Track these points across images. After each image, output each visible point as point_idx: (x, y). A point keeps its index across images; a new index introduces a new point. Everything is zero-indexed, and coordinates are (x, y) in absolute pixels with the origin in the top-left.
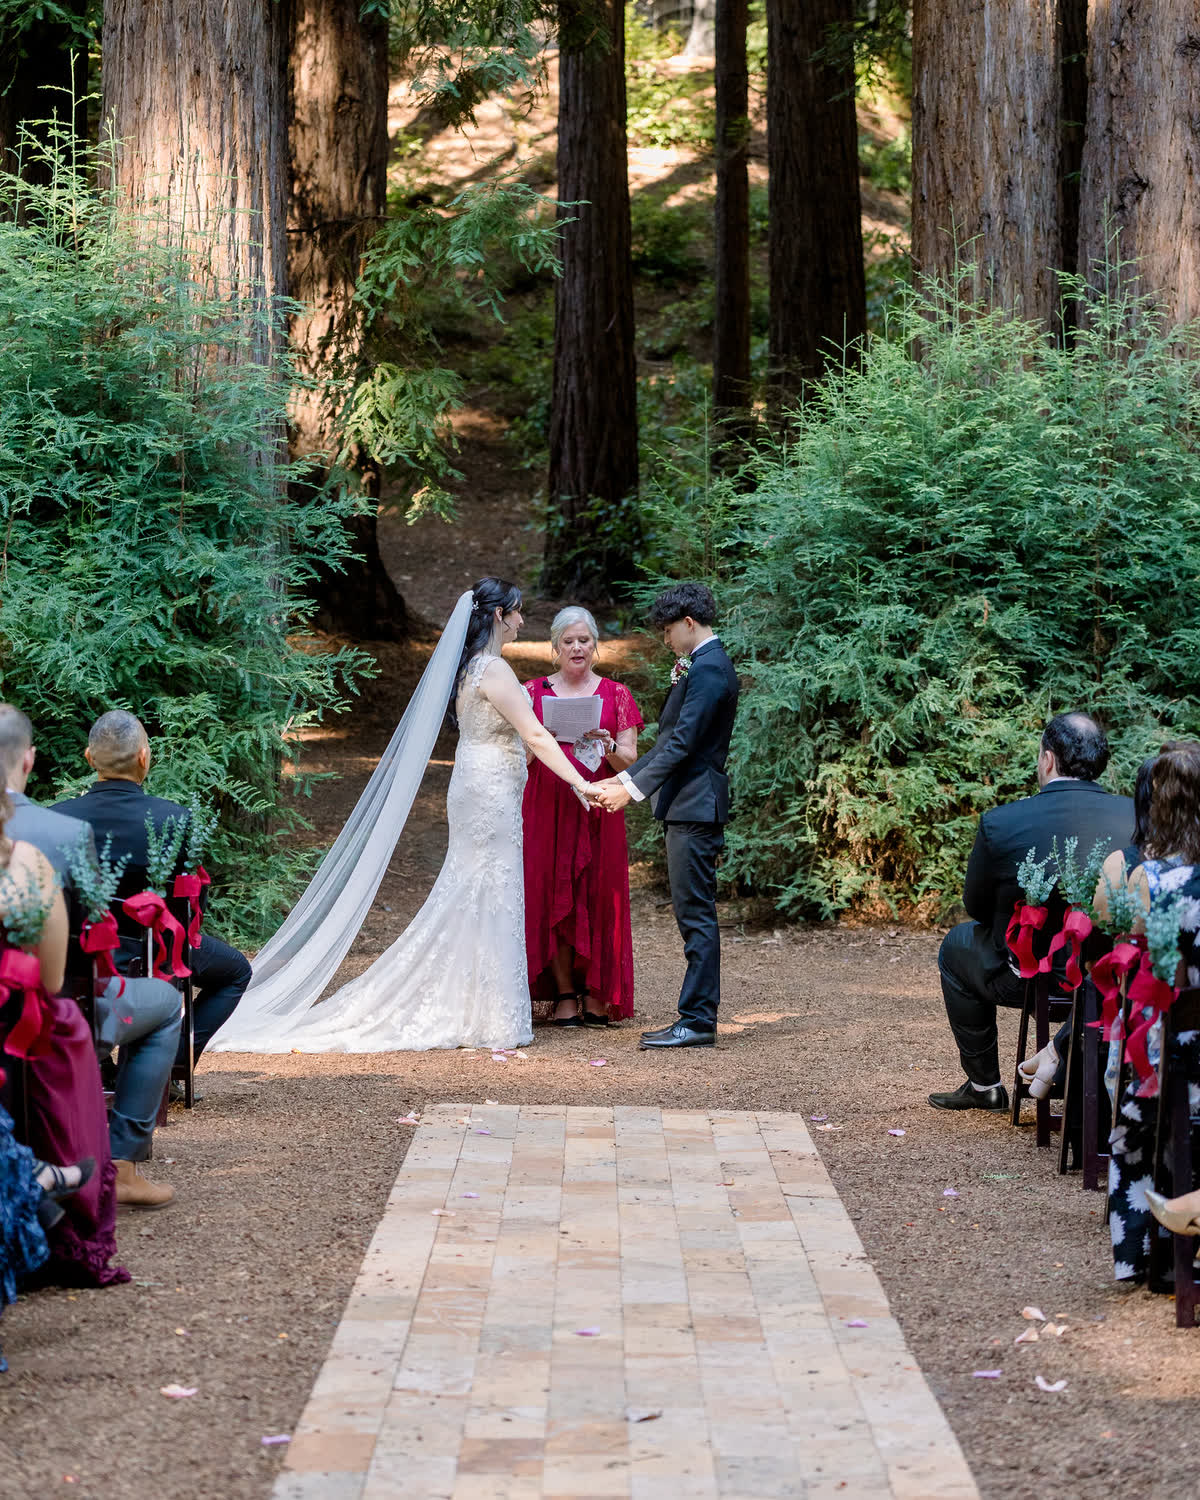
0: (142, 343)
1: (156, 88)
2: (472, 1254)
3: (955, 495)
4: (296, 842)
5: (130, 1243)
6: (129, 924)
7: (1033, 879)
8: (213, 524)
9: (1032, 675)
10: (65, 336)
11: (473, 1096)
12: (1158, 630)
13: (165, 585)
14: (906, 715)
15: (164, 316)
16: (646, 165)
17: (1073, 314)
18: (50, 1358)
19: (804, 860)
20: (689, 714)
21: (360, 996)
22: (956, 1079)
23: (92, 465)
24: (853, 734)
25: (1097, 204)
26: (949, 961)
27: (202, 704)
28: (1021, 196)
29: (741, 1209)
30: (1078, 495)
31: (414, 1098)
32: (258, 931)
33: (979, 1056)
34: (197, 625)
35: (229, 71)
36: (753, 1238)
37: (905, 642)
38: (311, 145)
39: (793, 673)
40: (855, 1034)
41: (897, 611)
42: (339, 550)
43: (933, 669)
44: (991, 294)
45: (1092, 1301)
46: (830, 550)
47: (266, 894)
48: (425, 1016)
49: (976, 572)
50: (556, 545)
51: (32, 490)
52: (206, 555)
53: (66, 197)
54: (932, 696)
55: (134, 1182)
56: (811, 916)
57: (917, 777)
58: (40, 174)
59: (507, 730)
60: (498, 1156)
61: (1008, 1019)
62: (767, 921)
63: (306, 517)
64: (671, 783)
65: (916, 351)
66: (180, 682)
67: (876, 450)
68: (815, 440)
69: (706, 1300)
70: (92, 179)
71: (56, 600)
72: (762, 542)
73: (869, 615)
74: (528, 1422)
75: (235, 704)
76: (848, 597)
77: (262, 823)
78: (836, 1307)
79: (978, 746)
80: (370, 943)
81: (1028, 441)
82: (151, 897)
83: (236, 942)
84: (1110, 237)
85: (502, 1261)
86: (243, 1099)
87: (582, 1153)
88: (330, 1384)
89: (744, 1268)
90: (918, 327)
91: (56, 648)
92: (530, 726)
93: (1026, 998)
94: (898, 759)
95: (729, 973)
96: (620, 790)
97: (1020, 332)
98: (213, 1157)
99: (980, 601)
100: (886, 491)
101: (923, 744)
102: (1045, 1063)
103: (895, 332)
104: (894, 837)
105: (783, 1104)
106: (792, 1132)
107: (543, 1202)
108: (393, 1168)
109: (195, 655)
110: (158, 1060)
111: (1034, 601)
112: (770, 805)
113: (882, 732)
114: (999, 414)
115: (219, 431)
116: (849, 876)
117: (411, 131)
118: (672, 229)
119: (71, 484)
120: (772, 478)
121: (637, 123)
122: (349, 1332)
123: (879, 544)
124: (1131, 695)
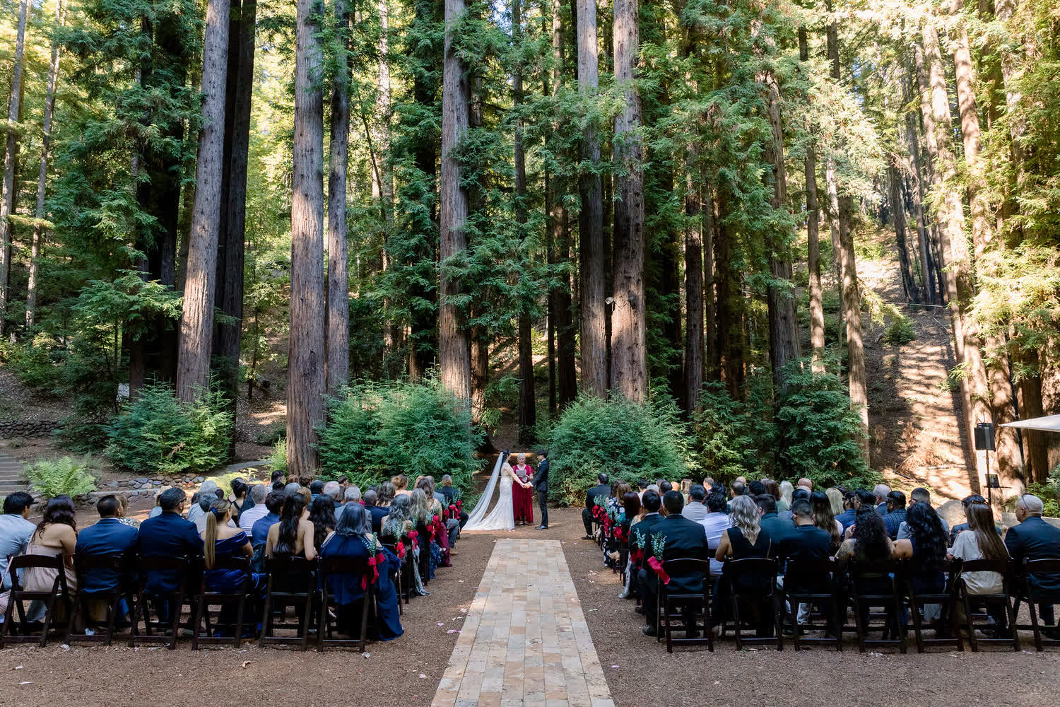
0: (447, 407)
1: (448, 361)
2: (505, 563)
3: (588, 431)
4: (475, 493)
5: (452, 561)
6: (451, 510)
7: (596, 501)
8: (460, 438)
9: (603, 462)
10: (434, 407)
11: (505, 537)
12: (626, 453)
13: (451, 449)
14: (581, 469)
15: (451, 402)
16: (536, 359)
17: (610, 397)
18: (443, 577)
19: (564, 495)
20: (541, 473)
21: (487, 521)
22: (585, 535)
23: (440, 428)
24: (572, 473)
25: (614, 377)
26: (584, 514)
27: (459, 470)
28: (600, 375)
29: (548, 556)
30: (611, 430)
31: (495, 538)
32: (470, 509)
33: (589, 531)
34: (457, 456)
35: (460, 359)
36: (549, 560)
37: (580, 456)
38: (475, 364)
39: (560, 462)
40: (571, 526)
41: (579, 451)
42: (482, 442)
43: (586, 461)
44: (595, 394)
45: (601, 570)
46: (567, 440)
47: (470, 503)
48: (498, 523)
49: (592, 444)
50: (521, 435)
51: (429, 433)
52: (459, 444)
53: (433, 382)
54: (585, 466)
55: (452, 551)
56: (565, 505)
57: (583, 480)
58: (429, 378)
59: (509, 475)
60: (509, 547)
61: (593, 524)
62: (558, 506)
63: (475, 437)
64: (538, 483)
65: (582, 404)
66: (455, 466)
67: (575, 422)
68: (564, 420)
69: (541, 569)
70: (439, 379)
71: (434, 452)
72: (555, 439)
73: (574, 452)
74: (512, 586)
75: (464, 469)
76: (570, 448)
77: (469, 490)
78: (561, 571)
79: (594, 475)
80: (489, 510)
81: (602, 420)
82: (453, 506)
83: (465, 511)
84: (616, 382)
85: (510, 564)
86: (468, 538)
87: (523, 547)
88: (483, 581)
89: (547, 565)
90: (582, 400)
91: (434, 460)
92: (514, 474)
93: (596, 521)
94: (580, 477)
95: (549, 516)
96: (529, 485)
97: (600, 401)
98: (464, 547)
99: (594, 449)
100: (576, 429)
101: (584, 474)
102: (599, 531)
103: (577, 401)
104: (580, 491)
105: (557, 539)
106: (558, 544)
107: (515, 555)
108: (492, 549)
109: (457, 461)
110: (455, 532)
111: (604, 449)
112: (557, 486)
113: (577, 473)
114: (597, 415)
115: (461, 422)
116: (572, 498)
117: (493, 353)
118: (542, 371)
119: (436, 432)
120: (557, 427)
121: (534, 351)
122: (486, 573)
123: (575, 439)
124: (621, 465)
